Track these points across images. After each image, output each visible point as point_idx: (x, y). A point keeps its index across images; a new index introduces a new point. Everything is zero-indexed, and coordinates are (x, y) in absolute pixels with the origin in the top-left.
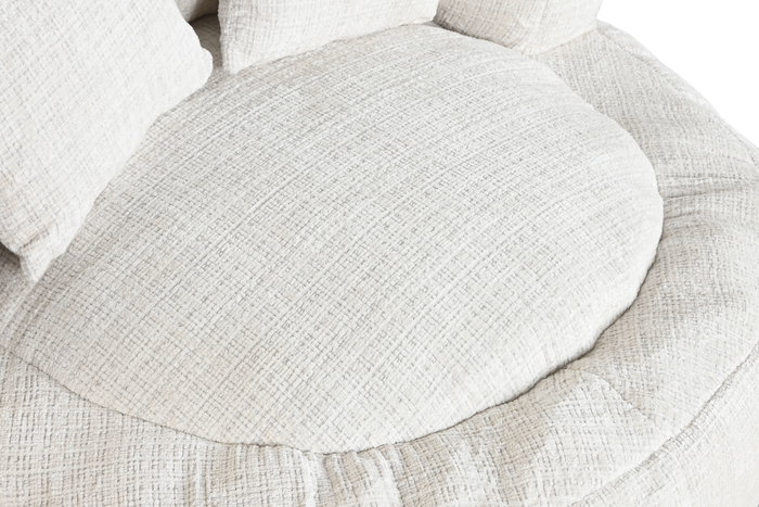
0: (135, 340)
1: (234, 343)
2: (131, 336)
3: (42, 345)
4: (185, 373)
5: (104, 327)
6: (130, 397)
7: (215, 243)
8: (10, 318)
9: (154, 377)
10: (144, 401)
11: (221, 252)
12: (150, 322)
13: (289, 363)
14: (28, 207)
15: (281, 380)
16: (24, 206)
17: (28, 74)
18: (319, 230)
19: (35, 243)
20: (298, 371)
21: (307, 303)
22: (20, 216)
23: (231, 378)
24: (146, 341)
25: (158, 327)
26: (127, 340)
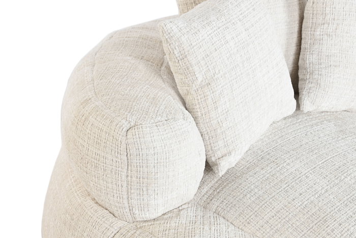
0: (267, 206)
1: (314, 214)
2: (266, 205)
3: (221, 204)
4: (291, 223)
5: (253, 199)
6: (264, 230)
7: (304, 173)
8: (205, 192)
9: (276, 223)
10: (271, 233)
11: (307, 177)
12: (275, 200)
13: (341, 226)
14: (225, 140)
15: (338, 232)
16: (224, 139)
17: (237, 79)
18: (352, 175)
19: (224, 158)
20: (346, 230)
21: (349, 203)
22: (221, 143)
23: (313, 228)
24: (273, 207)
25: (279, 202)
26: (264, 206)
